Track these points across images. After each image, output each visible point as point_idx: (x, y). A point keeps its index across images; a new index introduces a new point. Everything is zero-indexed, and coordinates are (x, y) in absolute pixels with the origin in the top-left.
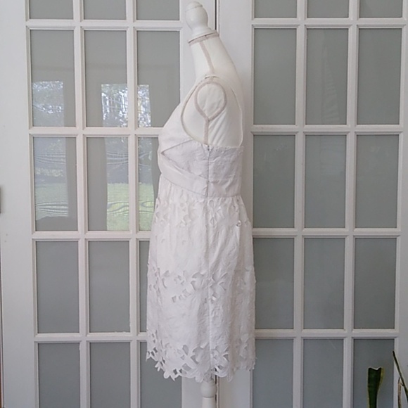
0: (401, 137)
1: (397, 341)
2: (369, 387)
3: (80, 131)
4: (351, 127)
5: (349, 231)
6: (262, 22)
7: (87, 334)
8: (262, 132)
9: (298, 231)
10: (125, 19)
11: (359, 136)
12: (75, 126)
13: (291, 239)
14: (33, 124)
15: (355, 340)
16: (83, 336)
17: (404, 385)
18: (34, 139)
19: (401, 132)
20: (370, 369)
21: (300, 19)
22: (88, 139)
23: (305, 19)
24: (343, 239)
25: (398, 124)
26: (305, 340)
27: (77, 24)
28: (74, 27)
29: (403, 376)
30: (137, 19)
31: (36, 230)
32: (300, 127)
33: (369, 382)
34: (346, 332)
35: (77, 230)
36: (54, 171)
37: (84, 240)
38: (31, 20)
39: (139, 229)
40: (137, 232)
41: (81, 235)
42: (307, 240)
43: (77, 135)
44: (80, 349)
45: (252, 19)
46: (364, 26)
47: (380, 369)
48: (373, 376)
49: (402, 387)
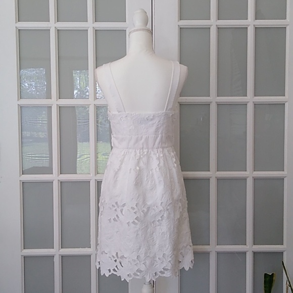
0: (287, 105)
1: (285, 254)
2: (265, 287)
3: (55, 102)
4: (250, 98)
5: (249, 174)
6: (185, 23)
7: (59, 250)
8: (186, 102)
9: (212, 174)
10: (87, 21)
11: (256, 105)
12: (51, 99)
13: (208, 180)
14: (21, 97)
15: (255, 253)
16: (56, 251)
17: (290, 286)
18: (21, 107)
19: (286, 102)
20: (265, 274)
21: (212, 21)
22: (60, 108)
23: (216, 21)
24: (245, 179)
25: (284, 96)
26: (218, 253)
27: (52, 25)
28: (50, 28)
29: (290, 280)
30: (96, 21)
31: (23, 174)
32: (213, 98)
33: (265, 284)
34: (248, 247)
35: (52, 174)
36: (40, 133)
37: (57, 181)
38: (20, 22)
39: (97, 173)
40: (95, 175)
41: (55, 177)
42: (219, 180)
43: (52, 105)
44: (54, 261)
45: (178, 21)
46: (259, 25)
47: (273, 274)
48: (268, 279)
49: (289, 288)
